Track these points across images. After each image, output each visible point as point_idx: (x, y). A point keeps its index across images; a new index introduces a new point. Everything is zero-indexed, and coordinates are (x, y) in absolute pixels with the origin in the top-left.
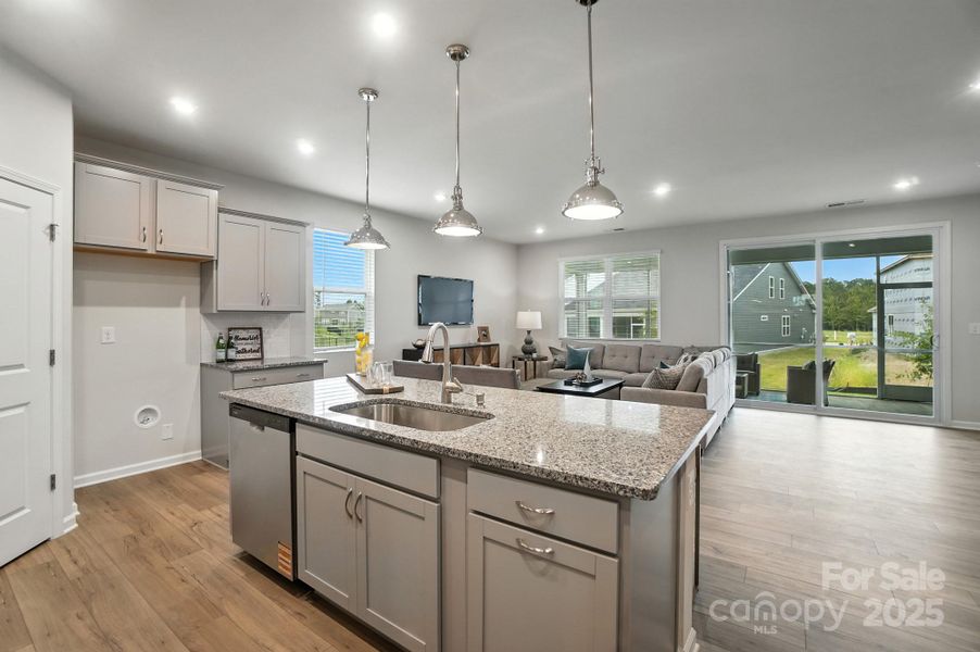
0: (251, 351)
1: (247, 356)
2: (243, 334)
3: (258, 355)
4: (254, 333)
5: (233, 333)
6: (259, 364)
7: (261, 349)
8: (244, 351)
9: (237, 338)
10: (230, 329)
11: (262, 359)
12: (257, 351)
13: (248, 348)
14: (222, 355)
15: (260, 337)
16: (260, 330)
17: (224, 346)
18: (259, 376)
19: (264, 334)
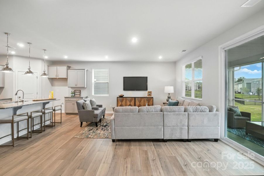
0: (78, 95)
1: (77, 95)
2: (77, 91)
3: (79, 95)
4: (79, 91)
6: (79, 97)
7: (80, 94)
8: (77, 94)
9: (76, 92)
10: (75, 90)
14: (73, 95)
15: (80, 92)
16: (80, 91)
17: (72, 93)
18: (69, 99)
19: (81, 92)
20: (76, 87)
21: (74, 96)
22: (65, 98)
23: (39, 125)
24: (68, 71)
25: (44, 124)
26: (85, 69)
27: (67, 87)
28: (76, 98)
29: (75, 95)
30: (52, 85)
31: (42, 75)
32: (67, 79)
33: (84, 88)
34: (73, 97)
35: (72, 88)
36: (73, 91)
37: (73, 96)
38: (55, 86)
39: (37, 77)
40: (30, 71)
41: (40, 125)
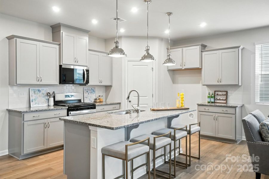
0: (222, 100)
2: (220, 93)
3: (225, 102)
4: (225, 93)
5: (217, 93)
6: (225, 105)
7: (226, 100)
8: (220, 100)
9: (217, 94)
10: (215, 91)
11: (226, 103)
12: (225, 100)
13: (221, 98)
14: (212, 100)
15: (227, 95)
16: (227, 92)
17: (210, 97)
18: (207, 108)
19: (229, 94)
20: (218, 84)
21: (214, 102)
22: (199, 105)
23: (162, 158)
24: (203, 53)
25: (169, 155)
26: (238, 47)
27: (200, 85)
28: (217, 106)
29: (216, 101)
30: (174, 81)
31: (165, 63)
32: (201, 69)
33: (236, 86)
34: (212, 104)
35: (209, 86)
36: (212, 92)
37: (212, 102)
38: (178, 83)
39: (153, 68)
40: (148, 54)
41: (164, 158)
